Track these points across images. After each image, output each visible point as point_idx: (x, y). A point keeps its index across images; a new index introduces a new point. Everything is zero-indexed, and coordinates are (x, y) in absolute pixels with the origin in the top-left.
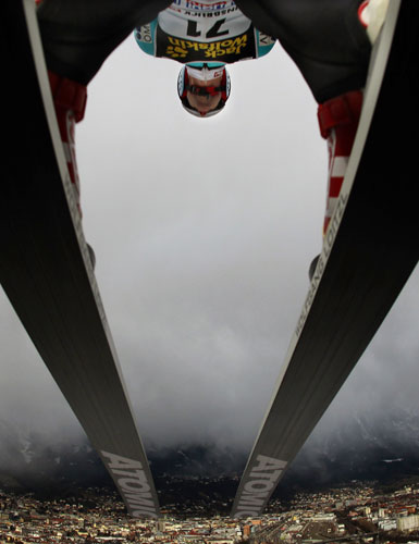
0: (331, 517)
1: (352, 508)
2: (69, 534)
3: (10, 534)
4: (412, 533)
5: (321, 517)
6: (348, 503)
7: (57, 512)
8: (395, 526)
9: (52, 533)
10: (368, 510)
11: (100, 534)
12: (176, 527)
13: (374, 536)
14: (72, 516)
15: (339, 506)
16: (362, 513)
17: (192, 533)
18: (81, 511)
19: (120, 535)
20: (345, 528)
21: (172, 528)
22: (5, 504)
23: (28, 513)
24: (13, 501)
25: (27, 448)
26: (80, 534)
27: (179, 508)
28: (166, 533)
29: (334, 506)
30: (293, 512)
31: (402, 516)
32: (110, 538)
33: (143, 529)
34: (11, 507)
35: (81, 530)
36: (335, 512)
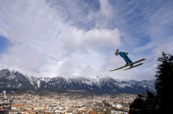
0: (101, 102)
1: (106, 100)
2: (46, 104)
3: (31, 106)
4: (119, 109)
5: (99, 101)
6: (105, 99)
7: (44, 99)
8: (115, 106)
9: (42, 105)
10: (109, 101)
11: (53, 104)
12: (70, 102)
13: (111, 108)
14: (47, 100)
15: (103, 99)
16: (108, 102)
17: (73, 103)
18: (49, 98)
19: (57, 104)
20: (104, 105)
21: (69, 102)
22: (31, 98)
23: (37, 100)
24: (33, 97)
25: (39, 84)
26: (49, 104)
27: (71, 97)
28: (67, 103)
29: (102, 99)
30: (93, 100)
31: (117, 104)
32: (55, 105)
33: (63, 102)
34: (33, 99)
35: (49, 103)
36: (102, 101)
